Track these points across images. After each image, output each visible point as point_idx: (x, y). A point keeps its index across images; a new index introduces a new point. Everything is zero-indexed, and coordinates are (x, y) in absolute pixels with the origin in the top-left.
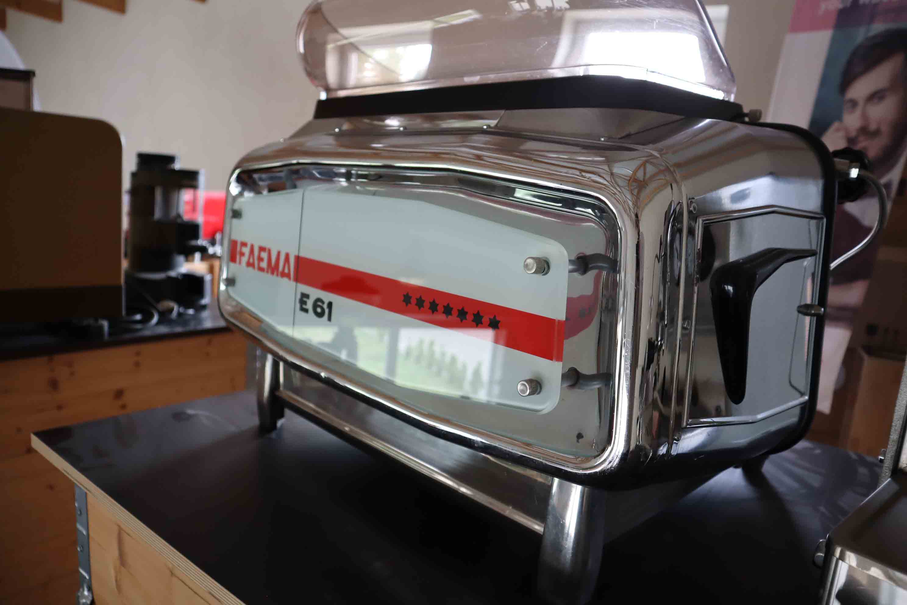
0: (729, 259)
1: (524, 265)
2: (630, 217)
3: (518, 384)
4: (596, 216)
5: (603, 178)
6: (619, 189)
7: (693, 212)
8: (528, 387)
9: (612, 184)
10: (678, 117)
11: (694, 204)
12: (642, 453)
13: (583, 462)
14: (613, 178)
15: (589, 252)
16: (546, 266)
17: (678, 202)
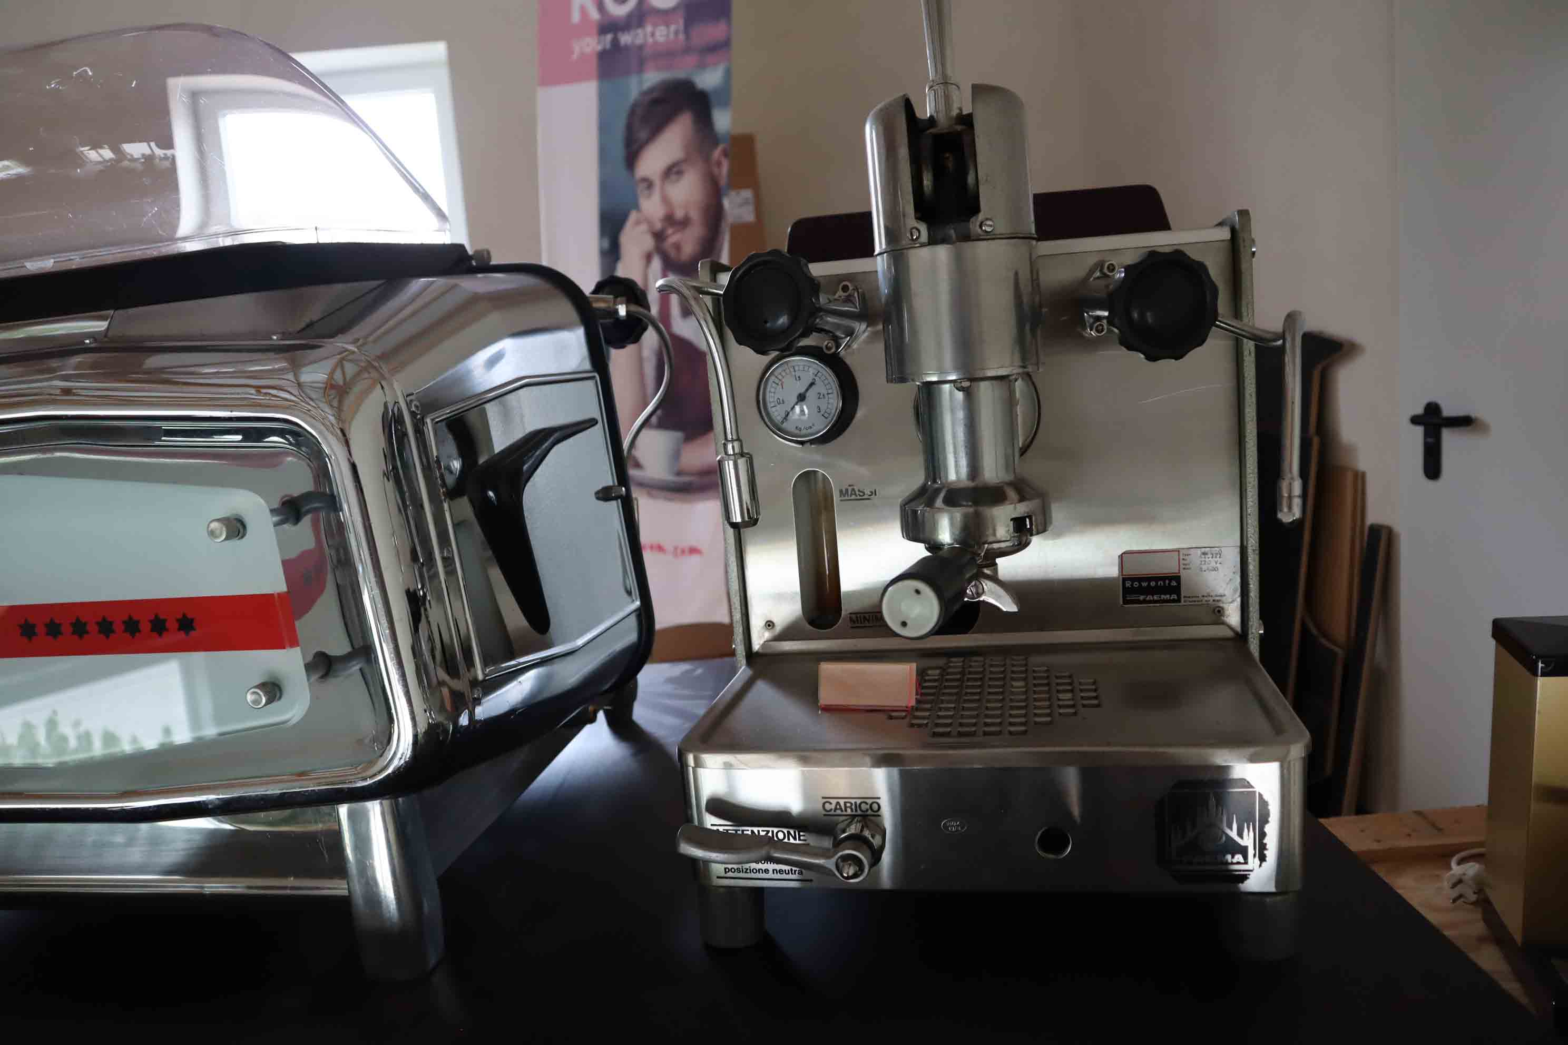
0: (494, 452)
1: (208, 531)
2: (336, 436)
3: (246, 694)
4: (290, 444)
5: (289, 392)
6: (314, 405)
7: (416, 411)
8: (261, 693)
9: (301, 398)
10: (374, 283)
11: (415, 403)
12: (439, 731)
13: (364, 770)
14: (301, 390)
15: (296, 492)
16: (239, 525)
17: (393, 402)
